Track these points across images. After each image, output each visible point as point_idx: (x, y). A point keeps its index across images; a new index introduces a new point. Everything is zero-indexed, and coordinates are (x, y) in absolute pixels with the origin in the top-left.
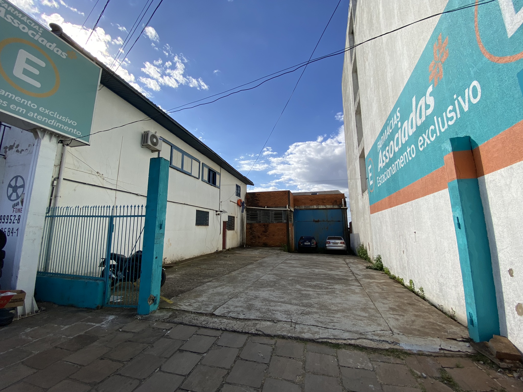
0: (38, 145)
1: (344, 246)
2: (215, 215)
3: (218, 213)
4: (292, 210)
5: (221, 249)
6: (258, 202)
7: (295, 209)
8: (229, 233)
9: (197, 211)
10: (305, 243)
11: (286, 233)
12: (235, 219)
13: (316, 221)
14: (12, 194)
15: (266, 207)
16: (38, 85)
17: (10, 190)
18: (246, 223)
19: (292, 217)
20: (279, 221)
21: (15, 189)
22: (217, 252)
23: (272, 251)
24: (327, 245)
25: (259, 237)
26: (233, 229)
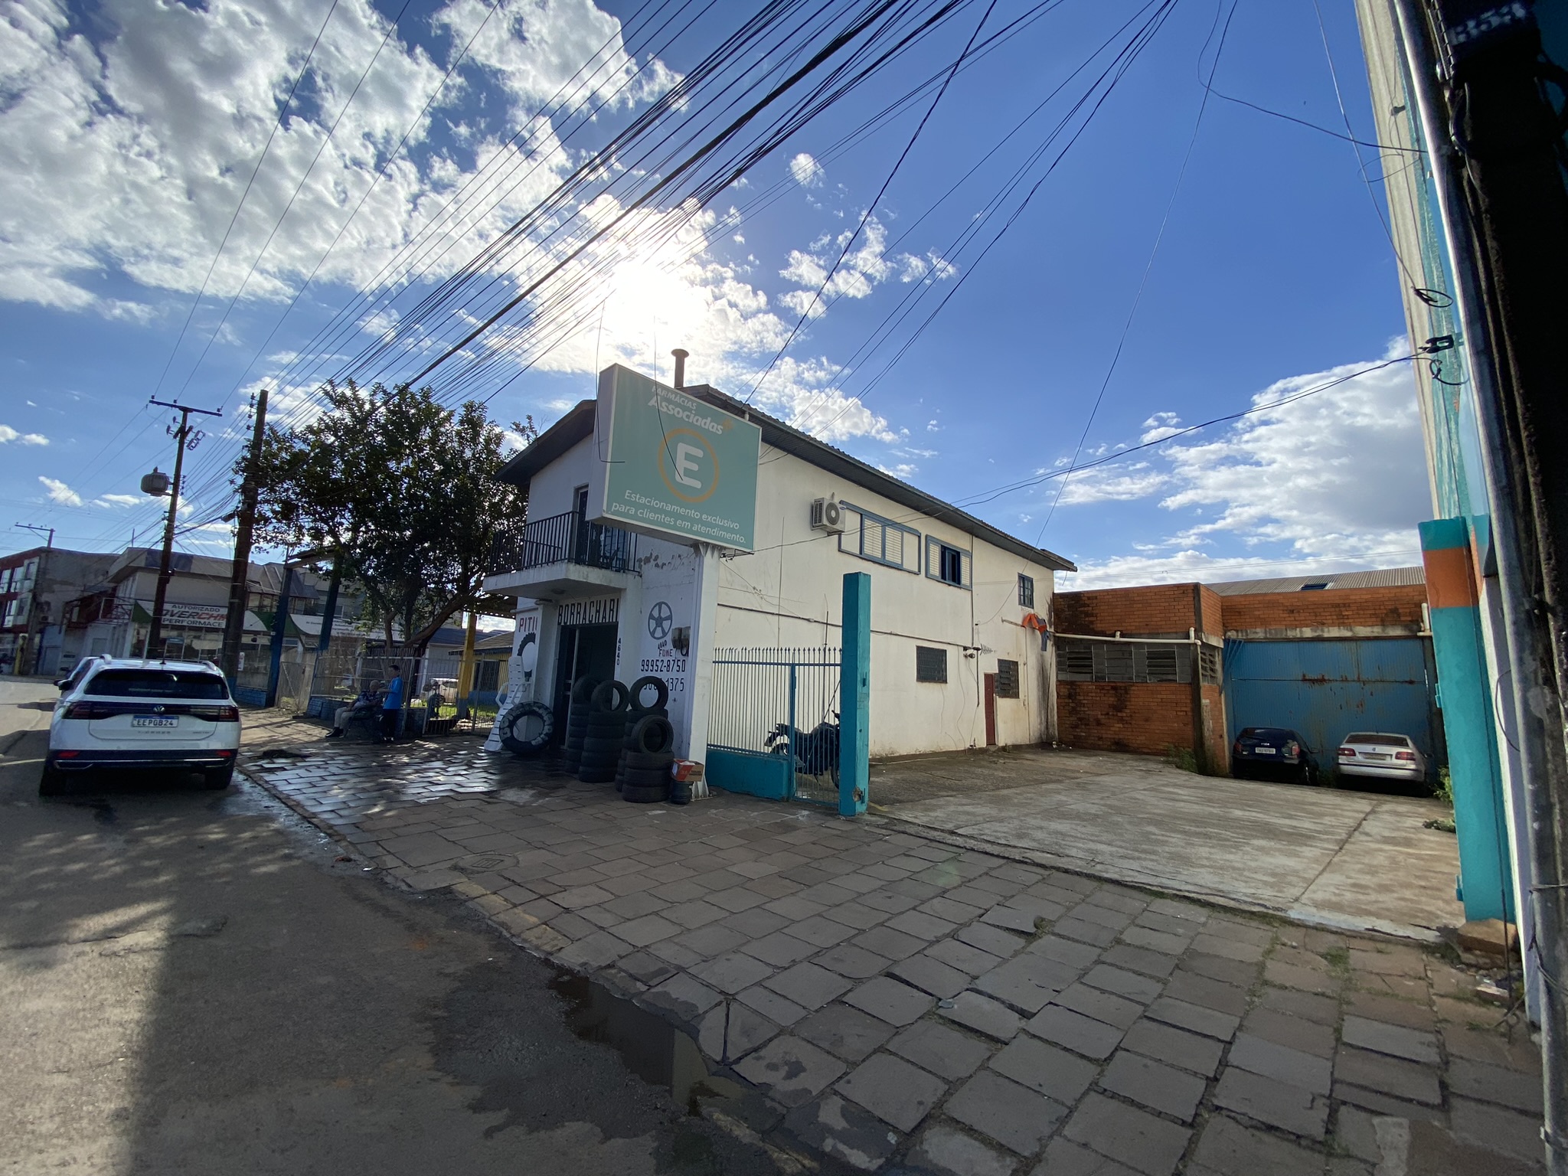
0: (701, 565)
1: (1413, 767)
2: (962, 658)
3: (971, 652)
4: (1216, 642)
5: (982, 743)
6: (1091, 619)
7: (1226, 641)
8: (1002, 704)
9: (919, 648)
10: (1258, 750)
11: (1190, 714)
12: (1021, 668)
13: (1313, 681)
14: (655, 629)
15: (1118, 633)
16: (698, 484)
17: (653, 623)
18: (1058, 681)
19: (1218, 667)
20: (1164, 677)
21: (659, 621)
22: (972, 751)
23: (1135, 764)
24: (1340, 761)
25: (1099, 723)
26: (1016, 695)
